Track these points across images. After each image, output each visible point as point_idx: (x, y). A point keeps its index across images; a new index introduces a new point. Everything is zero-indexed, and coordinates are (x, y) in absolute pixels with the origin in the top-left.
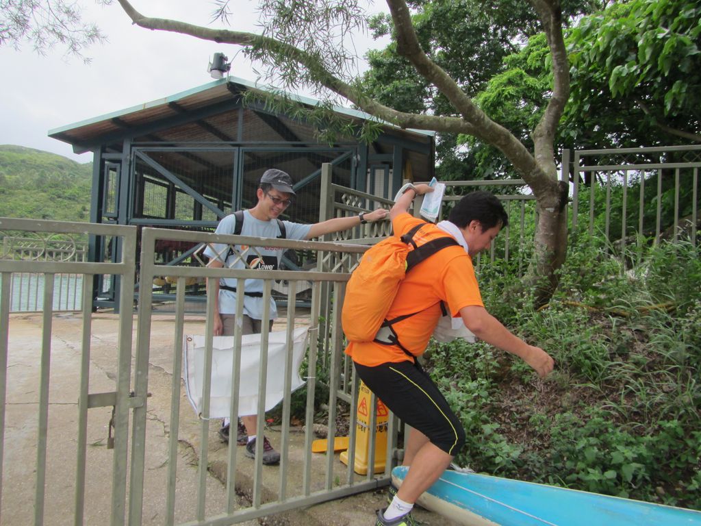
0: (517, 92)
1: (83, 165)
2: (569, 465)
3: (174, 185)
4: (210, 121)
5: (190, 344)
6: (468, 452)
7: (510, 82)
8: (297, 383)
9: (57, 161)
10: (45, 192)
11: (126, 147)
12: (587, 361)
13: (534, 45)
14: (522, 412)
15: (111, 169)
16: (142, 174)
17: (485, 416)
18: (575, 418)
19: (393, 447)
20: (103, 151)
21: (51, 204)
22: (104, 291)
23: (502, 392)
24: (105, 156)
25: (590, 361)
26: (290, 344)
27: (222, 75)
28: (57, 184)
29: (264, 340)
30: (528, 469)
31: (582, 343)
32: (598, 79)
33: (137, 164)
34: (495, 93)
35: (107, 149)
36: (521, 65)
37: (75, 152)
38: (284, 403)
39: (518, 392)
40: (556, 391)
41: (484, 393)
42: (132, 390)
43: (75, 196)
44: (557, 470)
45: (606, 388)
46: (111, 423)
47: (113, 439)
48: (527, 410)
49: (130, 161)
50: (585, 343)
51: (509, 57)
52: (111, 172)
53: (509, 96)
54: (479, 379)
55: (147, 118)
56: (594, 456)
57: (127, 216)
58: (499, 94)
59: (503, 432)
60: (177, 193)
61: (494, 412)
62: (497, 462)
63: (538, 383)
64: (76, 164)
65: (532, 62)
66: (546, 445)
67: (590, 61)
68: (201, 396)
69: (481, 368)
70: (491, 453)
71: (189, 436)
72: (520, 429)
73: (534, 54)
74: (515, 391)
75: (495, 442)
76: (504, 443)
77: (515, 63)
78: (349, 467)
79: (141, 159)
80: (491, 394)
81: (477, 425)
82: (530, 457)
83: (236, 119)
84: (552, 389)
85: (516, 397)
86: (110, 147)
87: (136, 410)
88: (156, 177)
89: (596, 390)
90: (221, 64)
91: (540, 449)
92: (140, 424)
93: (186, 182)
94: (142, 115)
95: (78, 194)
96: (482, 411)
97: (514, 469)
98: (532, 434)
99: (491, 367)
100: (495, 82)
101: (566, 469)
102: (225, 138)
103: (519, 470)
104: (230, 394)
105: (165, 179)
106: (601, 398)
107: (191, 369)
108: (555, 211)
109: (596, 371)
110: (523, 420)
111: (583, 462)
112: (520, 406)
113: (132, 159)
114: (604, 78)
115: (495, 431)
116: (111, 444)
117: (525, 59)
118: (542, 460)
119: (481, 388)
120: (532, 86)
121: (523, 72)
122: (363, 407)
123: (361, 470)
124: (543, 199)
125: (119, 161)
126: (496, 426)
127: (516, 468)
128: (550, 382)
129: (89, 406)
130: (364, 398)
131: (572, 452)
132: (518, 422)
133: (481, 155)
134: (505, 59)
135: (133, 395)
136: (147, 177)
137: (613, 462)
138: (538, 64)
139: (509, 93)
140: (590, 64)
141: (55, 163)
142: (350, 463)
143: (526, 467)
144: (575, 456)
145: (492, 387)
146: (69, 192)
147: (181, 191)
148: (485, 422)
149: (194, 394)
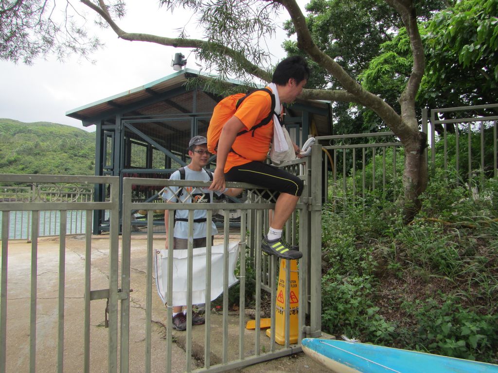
0: (391, 68)
1: (91, 133)
2: (430, 336)
3: (151, 145)
4: (174, 100)
5: (159, 255)
6: (357, 328)
7: (386, 61)
8: (232, 281)
9: (74, 132)
10: (66, 153)
11: (118, 121)
12: (443, 261)
13: (403, 34)
14: (396, 299)
15: (108, 136)
16: (129, 138)
17: (369, 302)
18: (435, 302)
19: (302, 325)
20: (103, 124)
21: (71, 160)
22: (106, 220)
23: (382, 285)
24: (104, 127)
25: (446, 261)
26: (227, 254)
27: (181, 68)
28: (74, 147)
29: (209, 251)
30: (400, 340)
31: (439, 248)
32: (450, 56)
33: (125, 131)
34: (376, 70)
35: (105, 123)
36: (393, 49)
37: (84, 126)
38: (224, 295)
39: (394, 284)
40: (421, 283)
41: (368, 286)
42: (120, 288)
43: (86, 155)
44: (423, 340)
45: (458, 280)
46: (107, 311)
47: (108, 321)
48: (400, 297)
49: (121, 130)
50: (441, 248)
51: (384, 44)
52: (108, 138)
53: (385, 72)
54: (364, 275)
55: (131, 100)
56: (449, 330)
57: (120, 168)
58: (379, 70)
59: (383, 313)
60: (153, 150)
61: (376, 299)
62: (378, 335)
63: (408, 277)
64: (86, 133)
65: (401, 46)
66: (414, 322)
67: (444, 43)
68: (167, 291)
69: (366, 267)
70: (373, 329)
71: (163, 319)
72: (395, 311)
73: (403, 40)
74: (391, 284)
75: (376, 320)
76: (383, 321)
77: (388, 48)
78: (272, 340)
79: (127, 128)
80: (373, 286)
81: (364, 308)
82: (402, 331)
83: (192, 98)
84: (418, 281)
85: (392, 288)
86: (107, 121)
87: (122, 300)
88: (139, 140)
89: (451, 282)
90: (180, 61)
91: (410, 325)
92: (126, 311)
93: (159, 143)
94: (128, 98)
95: (88, 153)
96: (367, 298)
97: (391, 340)
98: (404, 314)
99: (372, 266)
100: (375, 62)
101: (428, 339)
102: (185, 111)
103: (393, 341)
104: (186, 290)
105: (144, 141)
106: (454, 288)
107: (160, 272)
108: (417, 154)
109: (450, 268)
110: (398, 304)
111: (441, 334)
112: (395, 294)
113: (122, 129)
114: (455, 55)
115: (377, 313)
116: (107, 324)
117: (397, 44)
118: (411, 333)
119: (366, 282)
120: (402, 64)
121: (395, 54)
122: (281, 297)
123: (281, 342)
124: (408, 145)
125: (113, 130)
126: (377, 309)
127: (392, 339)
128: (417, 277)
129: (91, 299)
130: (281, 291)
131: (432, 328)
132: (394, 306)
133: (367, 114)
134: (381, 45)
135: (120, 291)
136: (133, 140)
137: (463, 334)
138: (406, 48)
139: (385, 69)
140: (444, 45)
141: (73, 133)
142: (272, 337)
143: (399, 338)
144: (435, 330)
145: (374, 281)
146: (82, 152)
147: (155, 148)
148: (369, 306)
149: (162, 290)
